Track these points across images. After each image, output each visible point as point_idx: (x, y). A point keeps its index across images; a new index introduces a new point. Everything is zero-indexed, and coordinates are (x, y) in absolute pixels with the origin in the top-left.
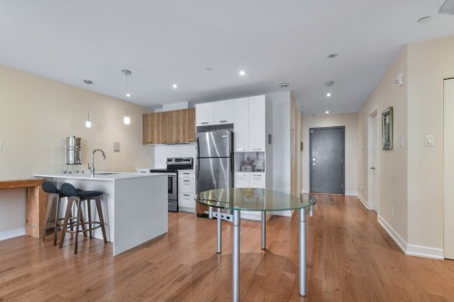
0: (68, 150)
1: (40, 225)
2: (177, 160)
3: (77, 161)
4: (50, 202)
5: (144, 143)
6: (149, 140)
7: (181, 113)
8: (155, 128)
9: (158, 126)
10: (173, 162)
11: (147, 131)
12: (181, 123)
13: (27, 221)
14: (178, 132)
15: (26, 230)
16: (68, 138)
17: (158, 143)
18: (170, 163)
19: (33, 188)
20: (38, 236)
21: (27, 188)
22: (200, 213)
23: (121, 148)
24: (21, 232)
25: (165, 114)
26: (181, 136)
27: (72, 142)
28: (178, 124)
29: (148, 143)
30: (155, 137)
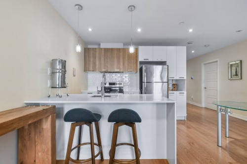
2: (111, 84)
5: (85, 71)
6: (91, 68)
10: (107, 85)
12: (121, 58)
14: (118, 63)
16: (54, 60)
17: (100, 71)
27: (59, 65)
28: (118, 58)
29: (90, 71)
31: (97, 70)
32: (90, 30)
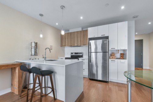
0: (31, 48)
1: (19, 87)
2: (76, 53)
3: (36, 54)
4: (24, 76)
5: (61, 46)
6: (64, 45)
7: (79, 32)
8: (67, 40)
9: (68, 39)
10: (74, 54)
11: (63, 41)
12: (79, 37)
13: (12, 85)
14: (78, 41)
15: (12, 89)
16: (32, 43)
17: (68, 46)
18: (72, 55)
19: (15, 68)
20: (17, 94)
21: (12, 68)
22: (91, 78)
23: (53, 48)
24: (9, 91)
25: (71, 33)
26: (79, 43)
27: (33, 45)
28: (78, 37)
29: (63, 46)
30: (67, 44)
31: (67, 45)
32: (57, 24)
